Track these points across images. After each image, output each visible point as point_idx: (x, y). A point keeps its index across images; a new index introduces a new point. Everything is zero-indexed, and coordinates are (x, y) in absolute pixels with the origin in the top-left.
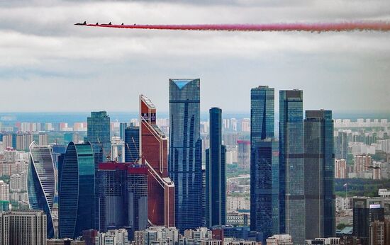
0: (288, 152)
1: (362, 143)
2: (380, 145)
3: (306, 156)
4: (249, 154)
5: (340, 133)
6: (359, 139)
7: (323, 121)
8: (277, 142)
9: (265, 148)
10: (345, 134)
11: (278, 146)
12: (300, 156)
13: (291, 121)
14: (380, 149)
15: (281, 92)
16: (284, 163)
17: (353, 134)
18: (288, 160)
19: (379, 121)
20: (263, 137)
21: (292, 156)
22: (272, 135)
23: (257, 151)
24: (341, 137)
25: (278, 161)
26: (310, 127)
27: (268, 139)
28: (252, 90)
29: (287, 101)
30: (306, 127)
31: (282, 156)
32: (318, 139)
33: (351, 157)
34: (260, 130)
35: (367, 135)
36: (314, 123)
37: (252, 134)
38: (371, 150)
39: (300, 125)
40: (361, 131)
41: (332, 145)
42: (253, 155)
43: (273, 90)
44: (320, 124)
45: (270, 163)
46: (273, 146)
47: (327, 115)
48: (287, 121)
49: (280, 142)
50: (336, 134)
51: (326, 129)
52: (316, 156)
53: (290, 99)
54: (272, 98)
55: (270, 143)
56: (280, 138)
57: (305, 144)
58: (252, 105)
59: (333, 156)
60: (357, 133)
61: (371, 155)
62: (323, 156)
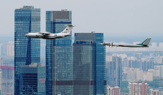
0: (56, 79)
1: (138, 69)
2: (158, 71)
3: (76, 83)
4: (12, 81)
5: (114, 58)
6: (135, 64)
7: (94, 45)
8: (43, 68)
9: (30, 74)
10: (120, 59)
11: (45, 72)
12: (69, 83)
13: (58, 45)
14: (158, 75)
15: (48, 13)
16: (51, 91)
17: (129, 59)
18: (55, 87)
19: (158, 45)
20: (28, 62)
21: (60, 83)
22: (38, 60)
23: (21, 78)
24: (115, 63)
25: (44, 89)
26: (80, 51)
27: (34, 65)
28: (16, 11)
29: (54, 23)
30: (75, 51)
31: (49, 84)
32: (88, 64)
33: (126, 84)
34: (24, 55)
35: (143, 59)
36: (84, 47)
37: (16, 59)
38: (148, 76)
39: (68, 49)
40: (137, 56)
41: (103, 71)
42: (17, 82)
43: (39, 10)
44: (90, 48)
45: (36, 91)
46: (39, 72)
47: (99, 38)
48: (54, 45)
49: (47, 67)
50: (108, 59)
51: (97, 54)
52: (86, 83)
53: (57, 20)
54: (38, 19)
55: (36, 69)
56: (47, 63)
57: (74, 69)
58: (16, 27)
59: (105, 83)
60: (133, 58)
61: (148, 82)
62: (94, 83)
